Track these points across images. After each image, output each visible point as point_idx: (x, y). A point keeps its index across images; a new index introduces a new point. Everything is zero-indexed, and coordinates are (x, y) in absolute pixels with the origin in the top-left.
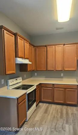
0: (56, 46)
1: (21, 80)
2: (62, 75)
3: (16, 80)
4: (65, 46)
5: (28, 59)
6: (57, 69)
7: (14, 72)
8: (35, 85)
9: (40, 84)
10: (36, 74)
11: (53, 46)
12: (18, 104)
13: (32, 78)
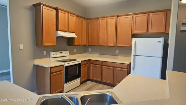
0: (109, 18)
1: (68, 54)
2: (117, 52)
3: (61, 53)
4: (119, 17)
5: (74, 33)
6: (109, 45)
7: (54, 44)
8: (80, 60)
9: (89, 60)
10: (90, 49)
11: (106, 18)
12: (51, 73)
13: (86, 54)
